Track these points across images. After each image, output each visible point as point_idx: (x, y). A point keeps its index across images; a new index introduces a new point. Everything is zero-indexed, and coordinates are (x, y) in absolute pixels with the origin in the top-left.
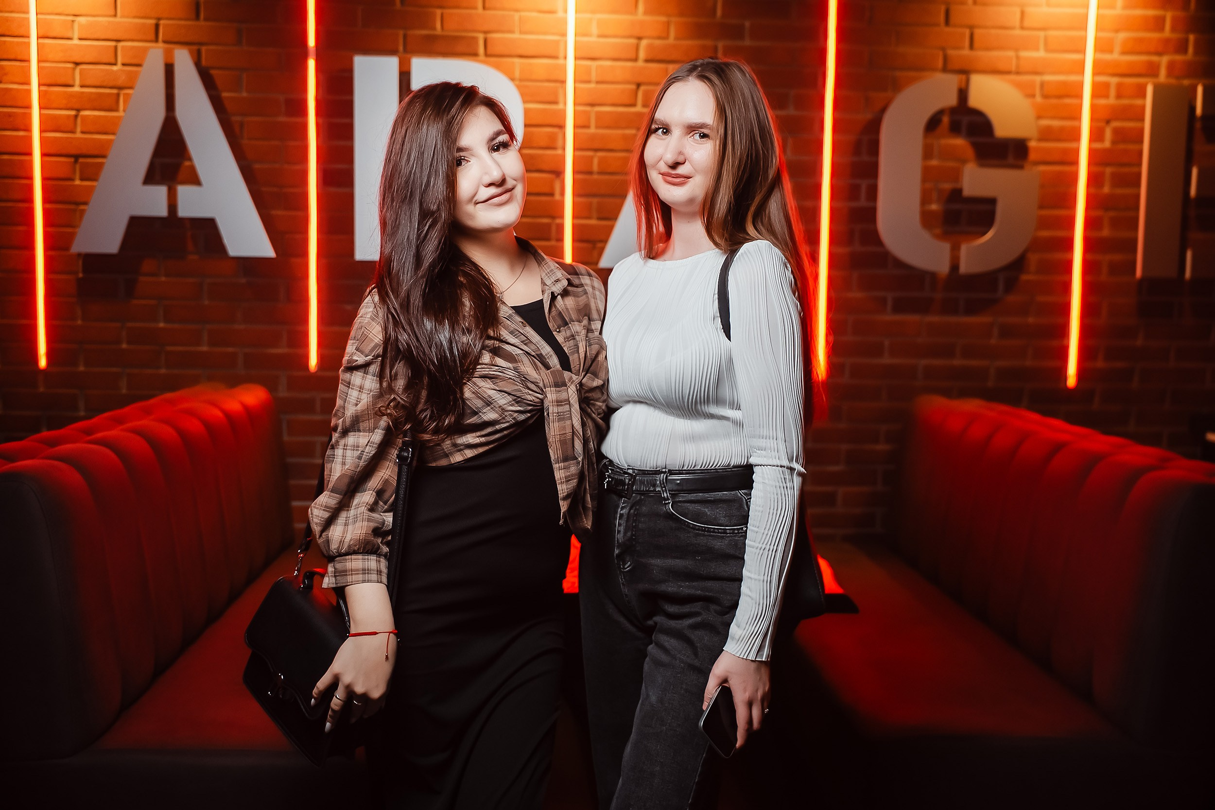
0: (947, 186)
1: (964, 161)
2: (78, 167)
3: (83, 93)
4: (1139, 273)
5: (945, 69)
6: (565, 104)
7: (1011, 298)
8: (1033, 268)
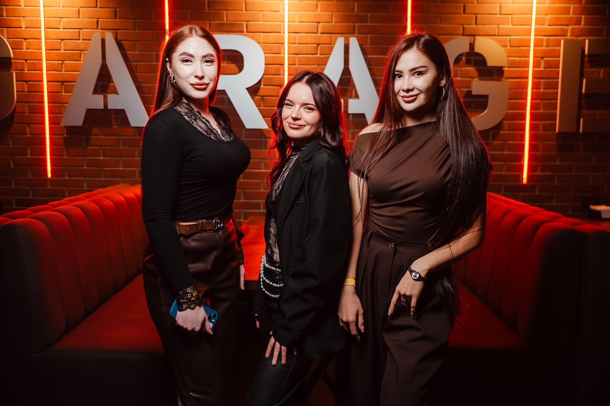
0: (465, 90)
1: (473, 78)
2: (63, 86)
3: (65, 53)
4: (557, 130)
5: (463, 35)
6: (284, 54)
7: (495, 142)
8: (506, 128)
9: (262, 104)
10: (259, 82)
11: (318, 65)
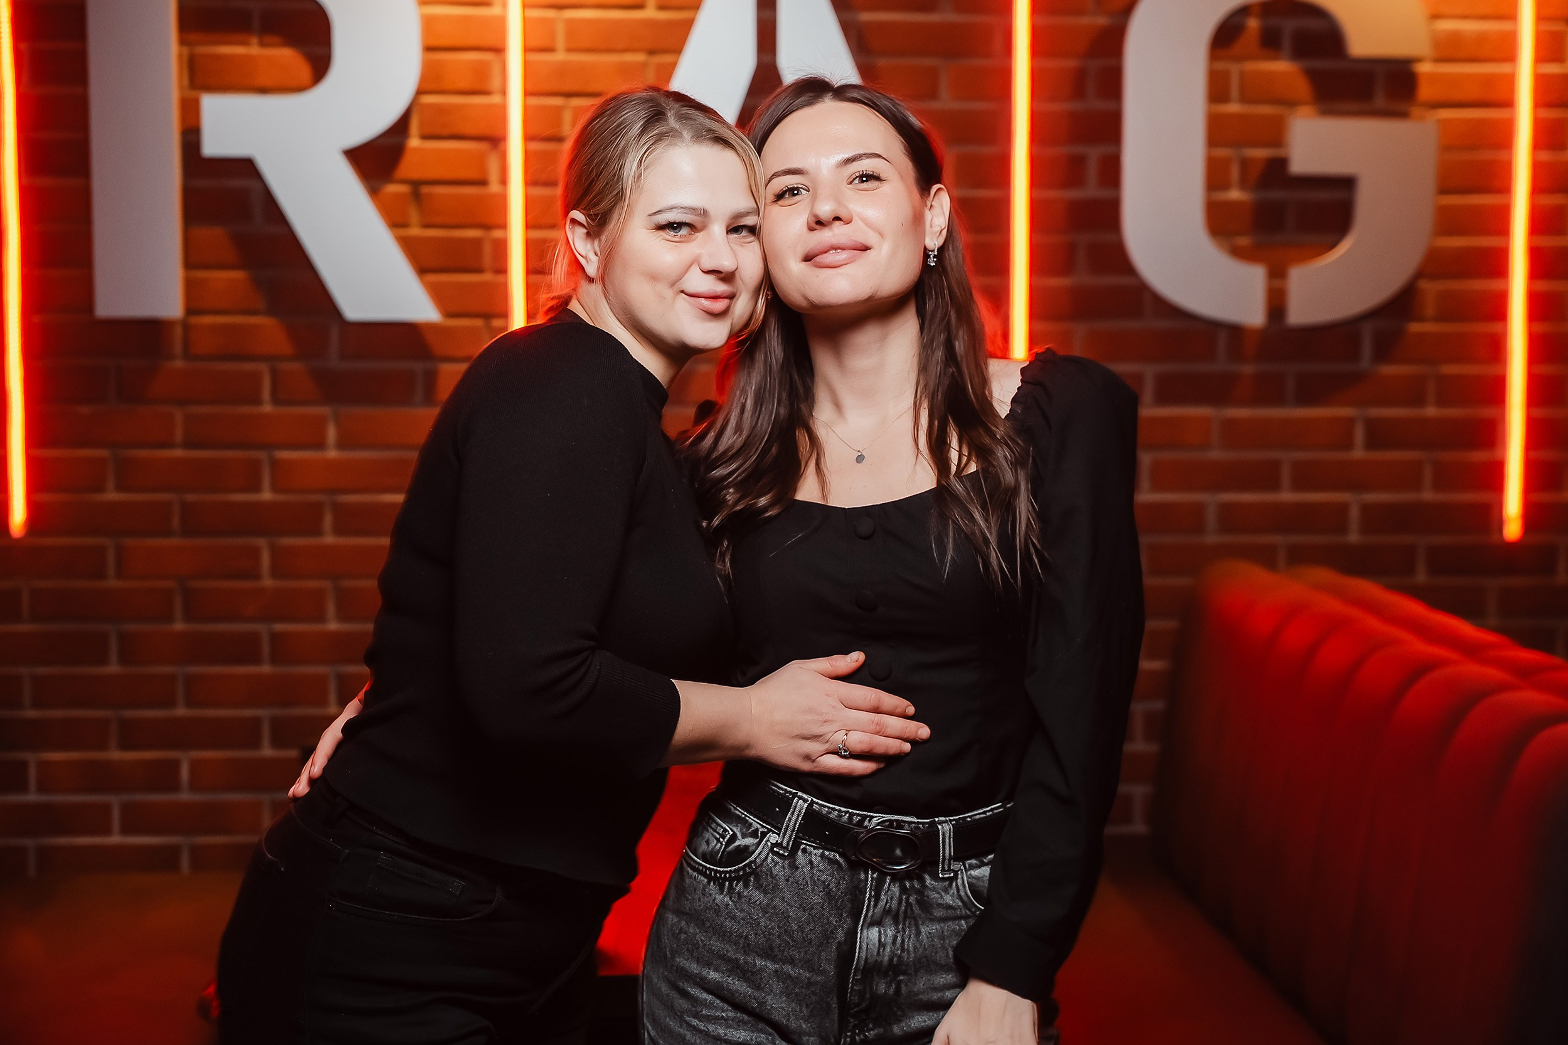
0: (1260, 153)
1: (1291, 103)
6: (505, 5)
7: (1389, 370)
8: (1430, 310)
9: (414, 215)
10: (401, 127)
11: (652, 52)
